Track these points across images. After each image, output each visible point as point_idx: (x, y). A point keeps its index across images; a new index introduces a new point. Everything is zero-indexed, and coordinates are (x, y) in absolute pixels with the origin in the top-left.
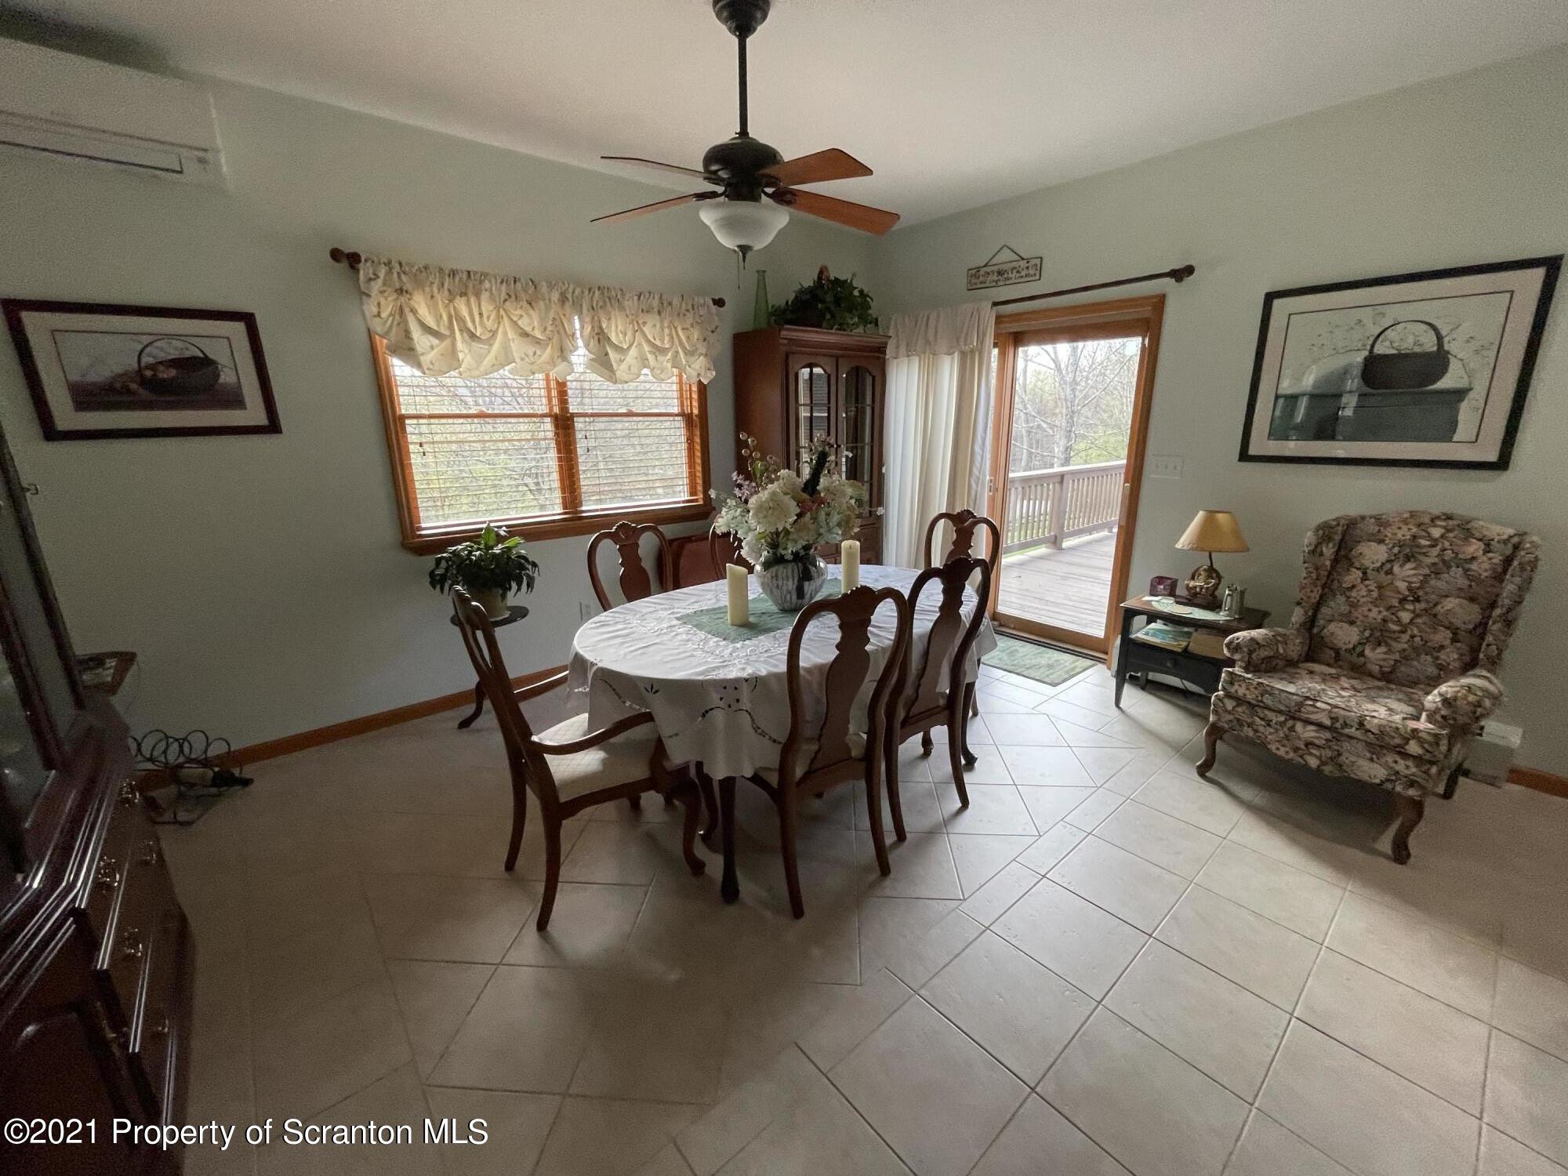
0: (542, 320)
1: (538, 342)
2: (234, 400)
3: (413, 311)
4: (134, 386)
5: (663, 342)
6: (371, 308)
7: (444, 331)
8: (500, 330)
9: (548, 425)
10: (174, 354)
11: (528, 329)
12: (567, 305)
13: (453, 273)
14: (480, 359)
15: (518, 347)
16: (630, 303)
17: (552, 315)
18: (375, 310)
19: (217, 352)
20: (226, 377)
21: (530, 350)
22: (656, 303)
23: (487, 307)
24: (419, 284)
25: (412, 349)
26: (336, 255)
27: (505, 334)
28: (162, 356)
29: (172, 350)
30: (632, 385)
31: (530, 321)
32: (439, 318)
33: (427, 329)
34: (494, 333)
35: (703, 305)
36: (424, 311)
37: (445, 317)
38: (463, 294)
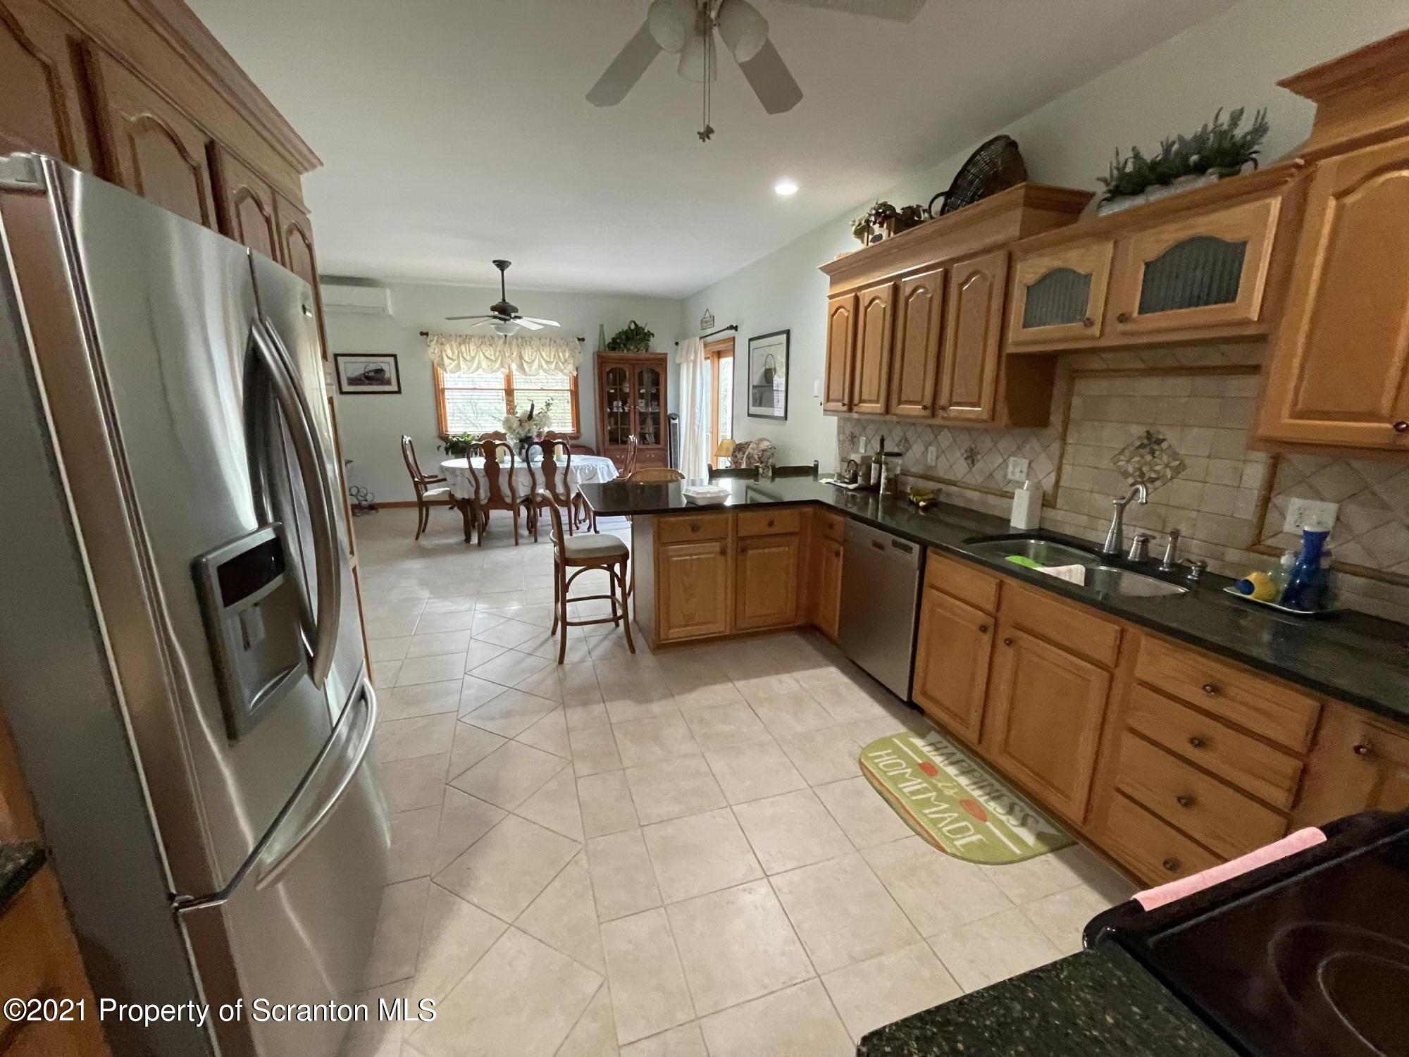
0: (495, 351)
1: (491, 360)
2: (388, 383)
3: (445, 351)
4: (363, 378)
5: (550, 358)
6: (430, 350)
7: (455, 358)
8: (477, 358)
9: (503, 393)
10: (374, 368)
11: (488, 356)
12: (507, 345)
13: (460, 336)
14: (469, 368)
15: (484, 364)
16: (536, 342)
17: (499, 349)
18: (432, 351)
19: (385, 367)
20: (387, 375)
21: (490, 363)
22: (548, 341)
23: (472, 347)
24: (449, 341)
25: (443, 364)
26: (422, 334)
27: (479, 358)
28: (371, 369)
29: (372, 367)
30: (537, 377)
31: (490, 352)
32: (453, 353)
33: (449, 358)
34: (473, 358)
35: (573, 342)
36: (449, 352)
37: (456, 352)
38: (464, 343)
